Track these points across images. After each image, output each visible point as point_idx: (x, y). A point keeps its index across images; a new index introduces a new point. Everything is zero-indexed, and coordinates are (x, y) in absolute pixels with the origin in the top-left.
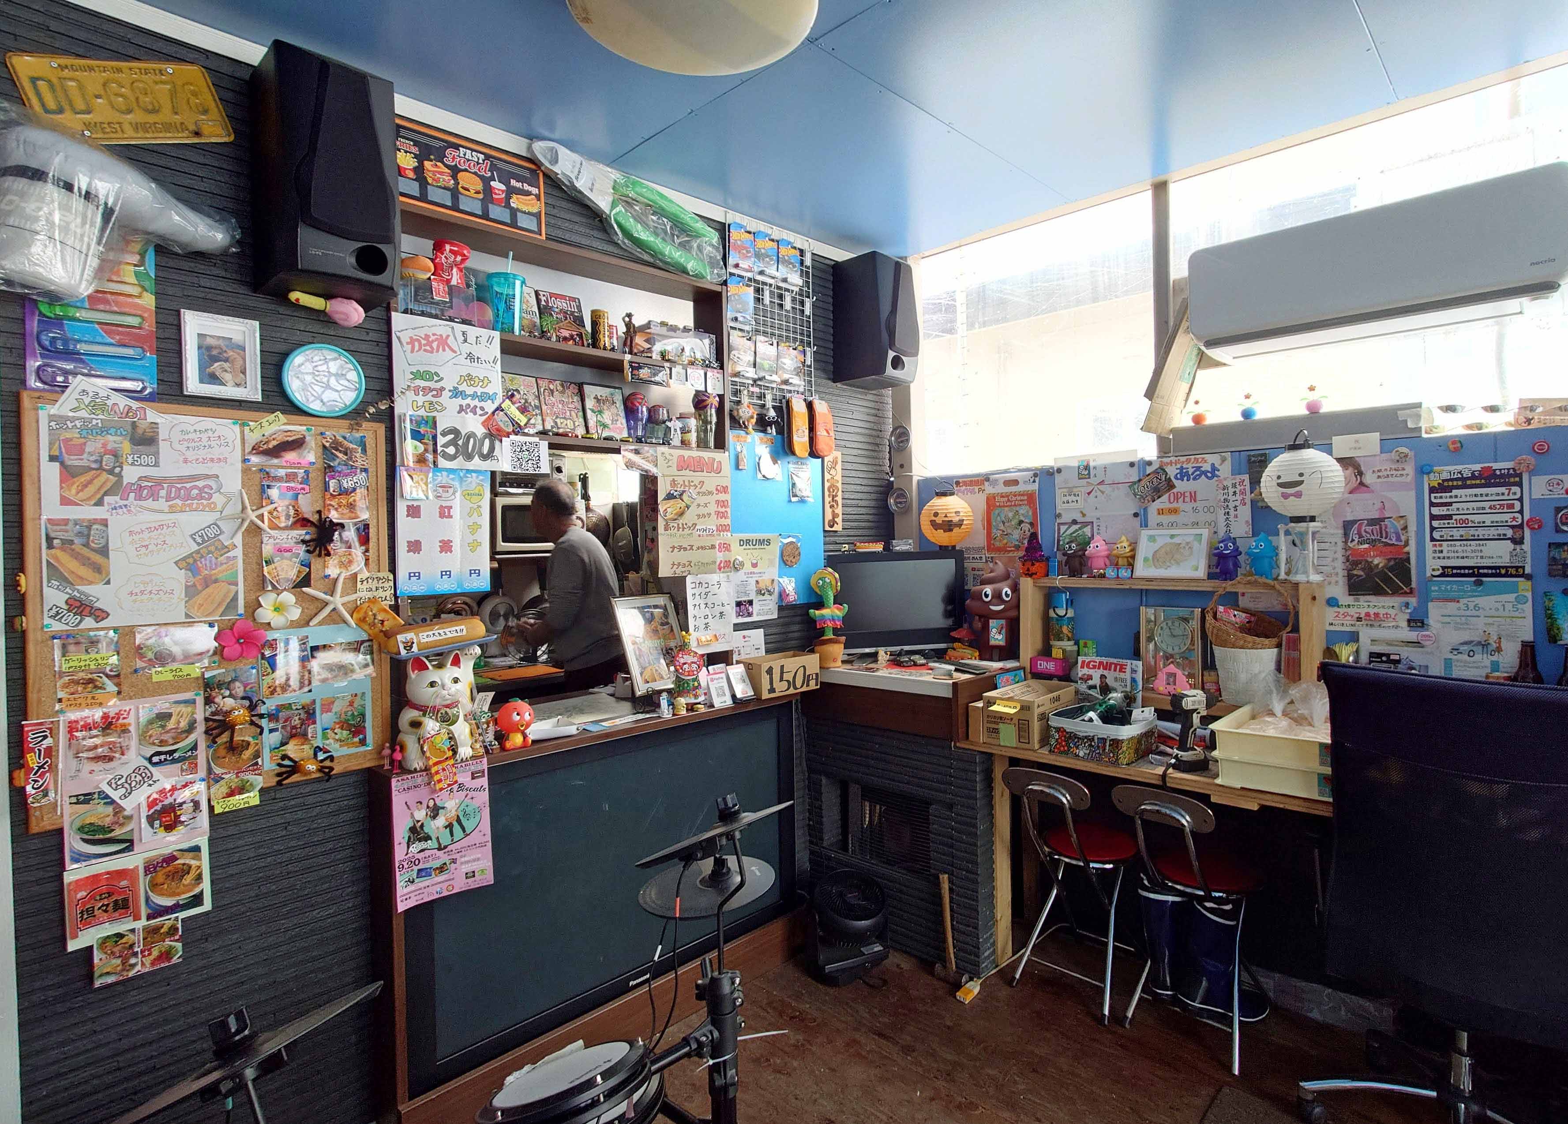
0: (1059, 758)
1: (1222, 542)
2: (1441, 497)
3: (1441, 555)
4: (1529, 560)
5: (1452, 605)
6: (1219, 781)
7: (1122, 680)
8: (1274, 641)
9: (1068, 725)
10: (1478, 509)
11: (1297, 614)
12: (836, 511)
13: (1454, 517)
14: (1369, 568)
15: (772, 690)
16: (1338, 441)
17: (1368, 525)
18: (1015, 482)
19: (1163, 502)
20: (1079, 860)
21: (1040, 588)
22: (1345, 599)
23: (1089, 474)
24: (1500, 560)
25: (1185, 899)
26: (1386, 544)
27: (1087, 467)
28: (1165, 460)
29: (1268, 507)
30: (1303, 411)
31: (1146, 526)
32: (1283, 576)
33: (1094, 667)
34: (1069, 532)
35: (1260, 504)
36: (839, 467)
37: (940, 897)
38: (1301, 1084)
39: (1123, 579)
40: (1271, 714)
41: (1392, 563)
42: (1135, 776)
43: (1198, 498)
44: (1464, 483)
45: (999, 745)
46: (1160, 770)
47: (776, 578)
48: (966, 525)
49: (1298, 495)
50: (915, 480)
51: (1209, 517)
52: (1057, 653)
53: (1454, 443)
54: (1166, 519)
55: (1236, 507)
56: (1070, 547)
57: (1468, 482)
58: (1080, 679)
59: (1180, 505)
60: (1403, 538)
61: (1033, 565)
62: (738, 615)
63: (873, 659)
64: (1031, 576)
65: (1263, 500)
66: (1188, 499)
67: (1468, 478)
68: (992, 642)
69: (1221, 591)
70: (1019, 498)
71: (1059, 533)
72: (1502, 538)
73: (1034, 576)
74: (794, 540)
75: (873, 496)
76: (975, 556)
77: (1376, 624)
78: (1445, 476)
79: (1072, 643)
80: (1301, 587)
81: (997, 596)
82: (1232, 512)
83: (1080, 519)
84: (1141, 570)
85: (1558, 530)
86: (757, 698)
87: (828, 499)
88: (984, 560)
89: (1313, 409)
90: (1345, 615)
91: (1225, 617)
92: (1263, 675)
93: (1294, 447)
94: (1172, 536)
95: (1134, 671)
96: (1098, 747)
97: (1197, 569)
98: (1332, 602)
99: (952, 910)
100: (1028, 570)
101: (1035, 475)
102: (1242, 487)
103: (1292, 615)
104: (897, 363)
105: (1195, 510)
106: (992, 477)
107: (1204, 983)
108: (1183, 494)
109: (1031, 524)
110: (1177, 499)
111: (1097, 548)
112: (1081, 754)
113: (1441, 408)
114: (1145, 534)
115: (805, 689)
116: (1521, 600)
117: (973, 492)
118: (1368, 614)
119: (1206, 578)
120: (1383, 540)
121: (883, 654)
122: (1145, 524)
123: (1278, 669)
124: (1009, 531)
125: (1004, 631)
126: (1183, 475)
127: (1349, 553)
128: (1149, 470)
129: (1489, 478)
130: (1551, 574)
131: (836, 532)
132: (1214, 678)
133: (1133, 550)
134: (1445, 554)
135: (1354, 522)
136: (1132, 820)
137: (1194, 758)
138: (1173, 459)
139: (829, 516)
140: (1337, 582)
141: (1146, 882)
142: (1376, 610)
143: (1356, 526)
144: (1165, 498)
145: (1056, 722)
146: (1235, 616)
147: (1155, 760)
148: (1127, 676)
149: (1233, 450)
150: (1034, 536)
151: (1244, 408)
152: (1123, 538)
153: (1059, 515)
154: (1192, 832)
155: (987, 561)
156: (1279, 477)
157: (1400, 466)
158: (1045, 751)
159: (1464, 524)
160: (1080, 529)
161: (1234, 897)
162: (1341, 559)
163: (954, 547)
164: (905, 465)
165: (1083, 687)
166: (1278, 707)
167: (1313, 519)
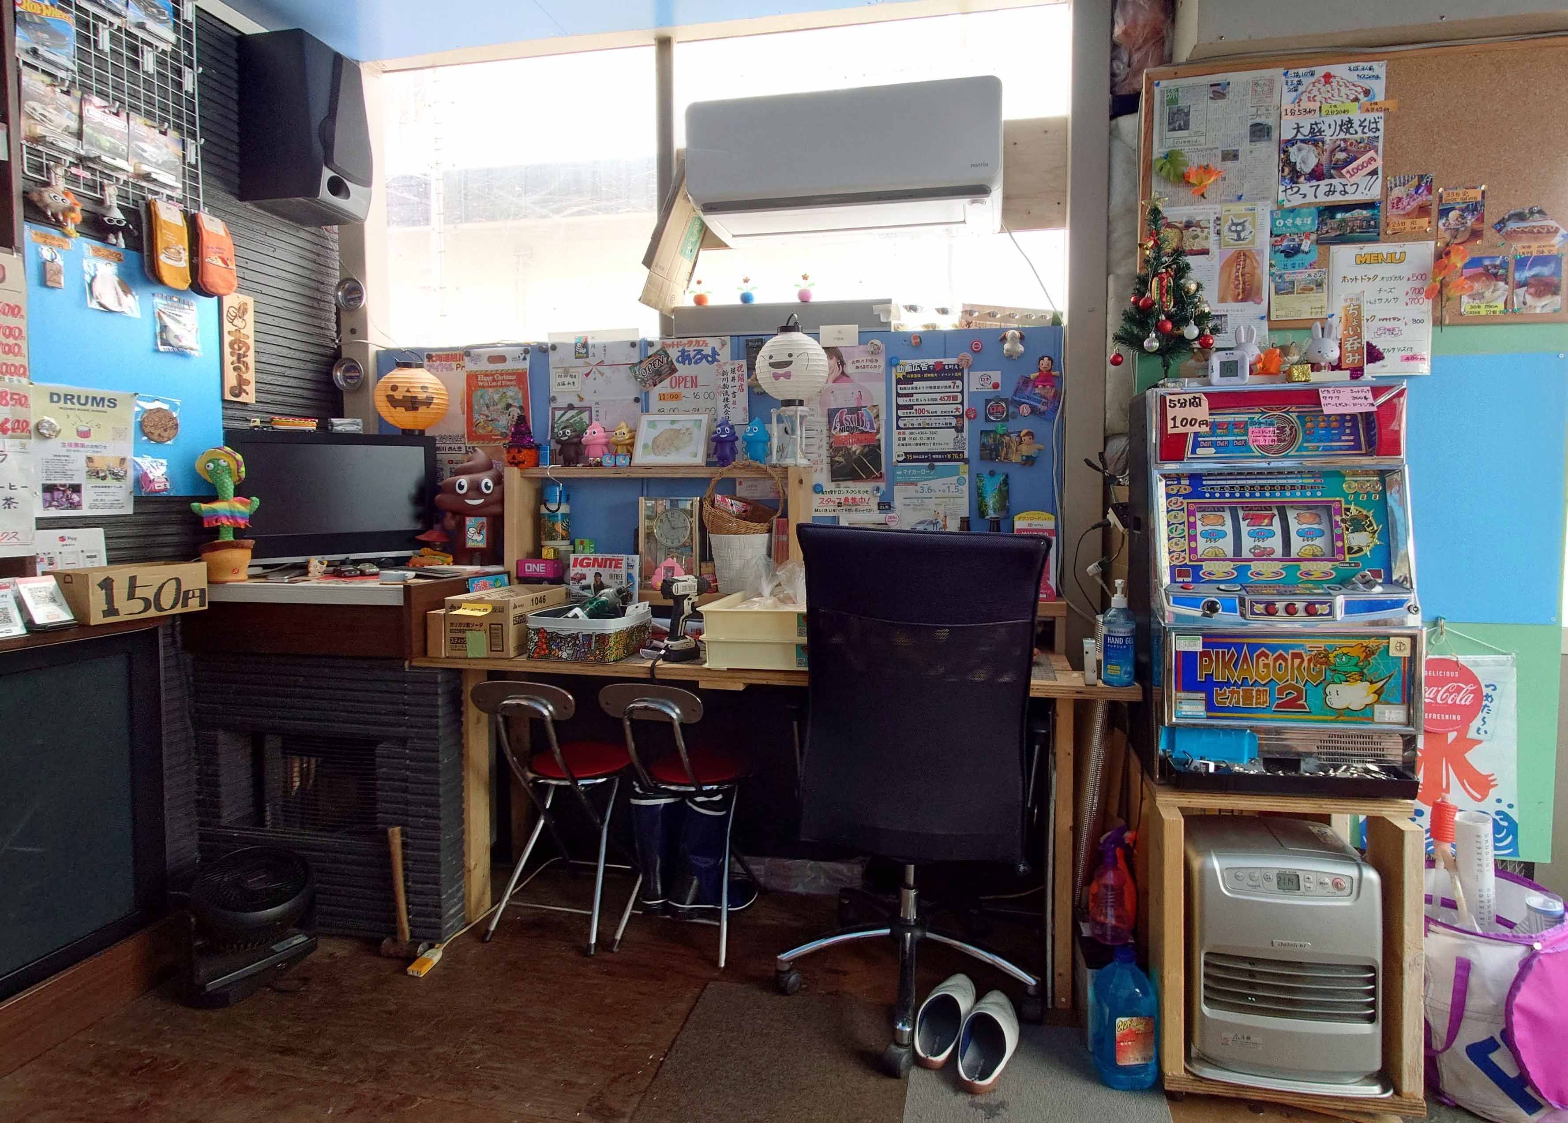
0: (540, 664)
1: (719, 426)
2: (905, 388)
3: (904, 442)
4: (967, 446)
5: (911, 488)
6: (706, 666)
7: (617, 576)
8: (765, 526)
9: (551, 625)
10: (932, 400)
11: (786, 501)
12: (245, 376)
13: (915, 407)
14: (848, 454)
15: (111, 611)
16: (824, 329)
17: (848, 413)
18: (502, 359)
19: (664, 387)
20: (564, 779)
21: (530, 479)
22: (829, 486)
23: (587, 353)
24: (947, 447)
25: (677, 800)
26: (862, 432)
27: (585, 345)
28: (669, 341)
29: (764, 393)
30: (796, 300)
31: (647, 411)
32: (774, 460)
33: (588, 565)
34: (564, 418)
35: (756, 390)
36: (250, 316)
37: (388, 856)
38: (779, 957)
39: (623, 466)
40: (760, 595)
41: (867, 449)
42: (624, 672)
43: (699, 384)
44: (922, 375)
45: (466, 658)
46: (649, 664)
47: (130, 456)
48: (436, 404)
49: (788, 376)
50: (372, 350)
51: (710, 404)
52: (548, 553)
53: (915, 338)
54: (668, 405)
55: (734, 393)
56: (564, 433)
57: (925, 375)
58: (573, 579)
59: (681, 390)
60: (875, 426)
61: (519, 452)
62: (48, 504)
63: (302, 571)
64: (517, 464)
65: (759, 386)
66: (689, 384)
67: (925, 372)
68: (470, 544)
69: (717, 477)
70: (506, 378)
71: (553, 419)
72: (948, 426)
73: (521, 465)
74: (166, 407)
75: (310, 366)
76: (453, 446)
77: (854, 508)
78: (908, 369)
79: (567, 542)
80: (790, 470)
81: (476, 488)
82: (731, 399)
83: (577, 404)
84: (641, 457)
85: (987, 420)
86: (81, 623)
87: (229, 359)
88: (464, 451)
89: (804, 297)
90: (829, 500)
91: (722, 506)
92: (754, 561)
93: (786, 329)
94: (673, 422)
95: (630, 566)
96: (583, 644)
97: (695, 456)
98: (818, 489)
99: (405, 869)
100: (514, 458)
101: (526, 351)
102: (741, 373)
103: (781, 501)
104: (337, 187)
105: (696, 396)
106: (473, 351)
107: (695, 882)
108: (685, 379)
109: (521, 408)
110: (678, 384)
111: (595, 434)
112: (565, 655)
113: (906, 307)
114: (645, 419)
115: (179, 610)
116: (960, 482)
117: (449, 369)
118: (846, 499)
119: (704, 464)
120: (860, 428)
121: (316, 563)
122: (646, 410)
123: (769, 555)
124: (495, 416)
125: (484, 531)
126: (685, 358)
127: (832, 440)
128: (651, 351)
129: (940, 372)
130: (982, 458)
131: (246, 404)
132: (710, 569)
133: (633, 437)
134: (907, 441)
135: (838, 410)
136: (620, 722)
137: (685, 647)
138: (676, 341)
139: (231, 380)
140: (822, 469)
141: (637, 789)
142: (853, 495)
143: (838, 414)
144: (666, 382)
145: (534, 623)
146: (732, 505)
147: (646, 654)
148: (623, 572)
149: (734, 334)
150: (522, 420)
151: (743, 292)
152: (623, 424)
153: (554, 399)
154: (682, 725)
155: (467, 452)
156: (771, 357)
157: (874, 358)
158: (523, 658)
159: (921, 414)
160: (578, 414)
161: (726, 787)
162: (825, 446)
163: (422, 432)
164: (359, 330)
165: (575, 588)
166: (766, 589)
167: (801, 403)
